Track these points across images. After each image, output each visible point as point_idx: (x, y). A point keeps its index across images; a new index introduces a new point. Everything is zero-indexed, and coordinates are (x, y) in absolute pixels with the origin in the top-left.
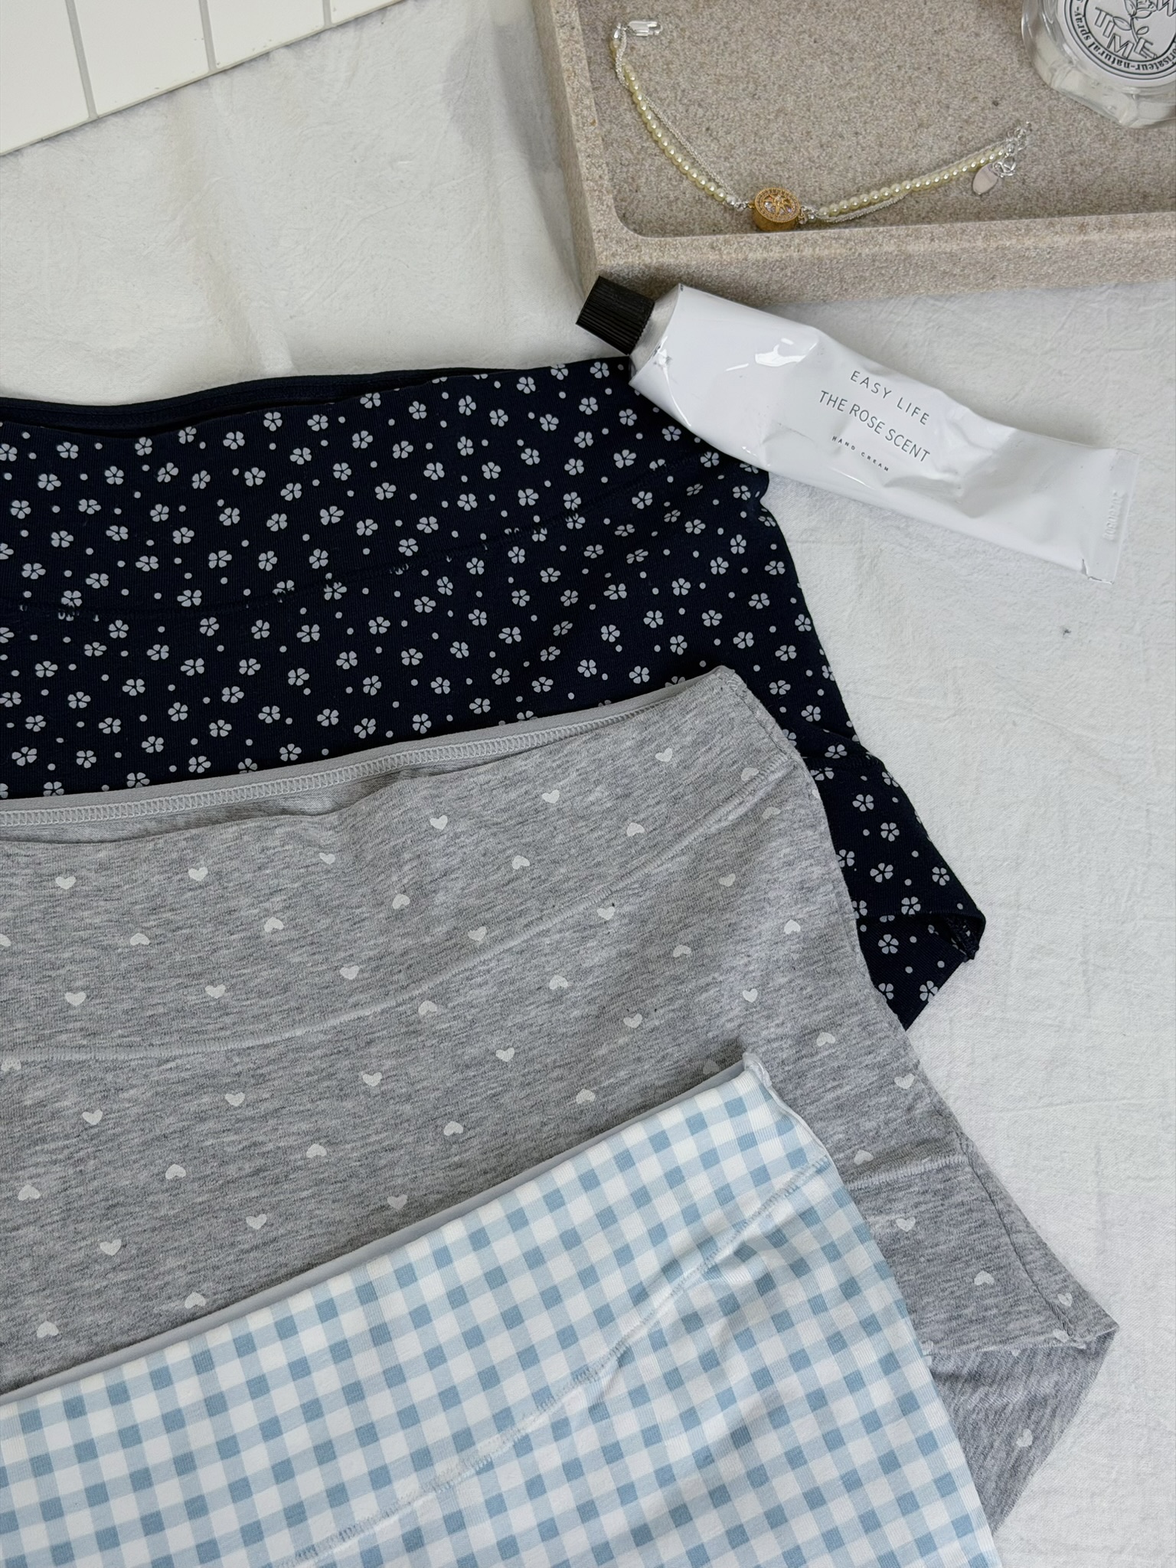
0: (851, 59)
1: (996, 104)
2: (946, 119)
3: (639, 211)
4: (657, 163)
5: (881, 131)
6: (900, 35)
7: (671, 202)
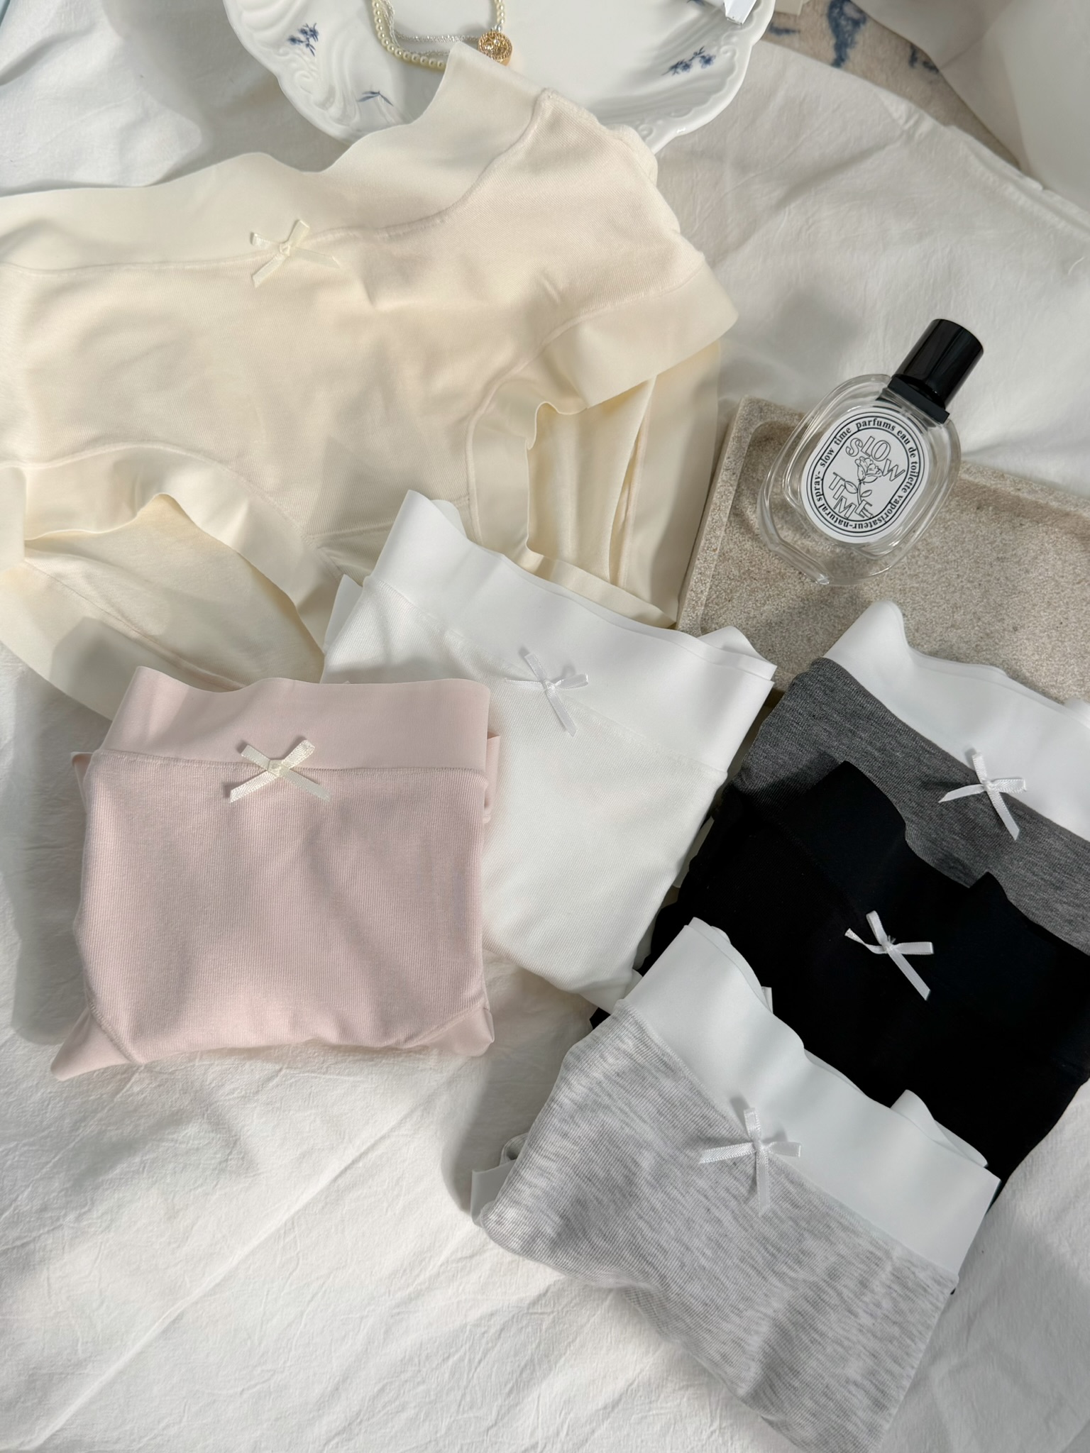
0: (926, 558)
1: (1015, 629)
2: (973, 628)
3: (724, 616)
4: (753, 586)
5: (923, 619)
6: (971, 552)
7: (751, 618)
